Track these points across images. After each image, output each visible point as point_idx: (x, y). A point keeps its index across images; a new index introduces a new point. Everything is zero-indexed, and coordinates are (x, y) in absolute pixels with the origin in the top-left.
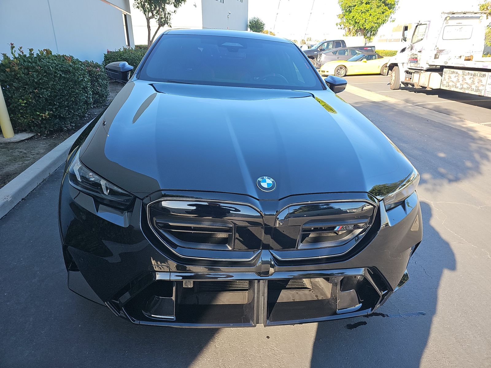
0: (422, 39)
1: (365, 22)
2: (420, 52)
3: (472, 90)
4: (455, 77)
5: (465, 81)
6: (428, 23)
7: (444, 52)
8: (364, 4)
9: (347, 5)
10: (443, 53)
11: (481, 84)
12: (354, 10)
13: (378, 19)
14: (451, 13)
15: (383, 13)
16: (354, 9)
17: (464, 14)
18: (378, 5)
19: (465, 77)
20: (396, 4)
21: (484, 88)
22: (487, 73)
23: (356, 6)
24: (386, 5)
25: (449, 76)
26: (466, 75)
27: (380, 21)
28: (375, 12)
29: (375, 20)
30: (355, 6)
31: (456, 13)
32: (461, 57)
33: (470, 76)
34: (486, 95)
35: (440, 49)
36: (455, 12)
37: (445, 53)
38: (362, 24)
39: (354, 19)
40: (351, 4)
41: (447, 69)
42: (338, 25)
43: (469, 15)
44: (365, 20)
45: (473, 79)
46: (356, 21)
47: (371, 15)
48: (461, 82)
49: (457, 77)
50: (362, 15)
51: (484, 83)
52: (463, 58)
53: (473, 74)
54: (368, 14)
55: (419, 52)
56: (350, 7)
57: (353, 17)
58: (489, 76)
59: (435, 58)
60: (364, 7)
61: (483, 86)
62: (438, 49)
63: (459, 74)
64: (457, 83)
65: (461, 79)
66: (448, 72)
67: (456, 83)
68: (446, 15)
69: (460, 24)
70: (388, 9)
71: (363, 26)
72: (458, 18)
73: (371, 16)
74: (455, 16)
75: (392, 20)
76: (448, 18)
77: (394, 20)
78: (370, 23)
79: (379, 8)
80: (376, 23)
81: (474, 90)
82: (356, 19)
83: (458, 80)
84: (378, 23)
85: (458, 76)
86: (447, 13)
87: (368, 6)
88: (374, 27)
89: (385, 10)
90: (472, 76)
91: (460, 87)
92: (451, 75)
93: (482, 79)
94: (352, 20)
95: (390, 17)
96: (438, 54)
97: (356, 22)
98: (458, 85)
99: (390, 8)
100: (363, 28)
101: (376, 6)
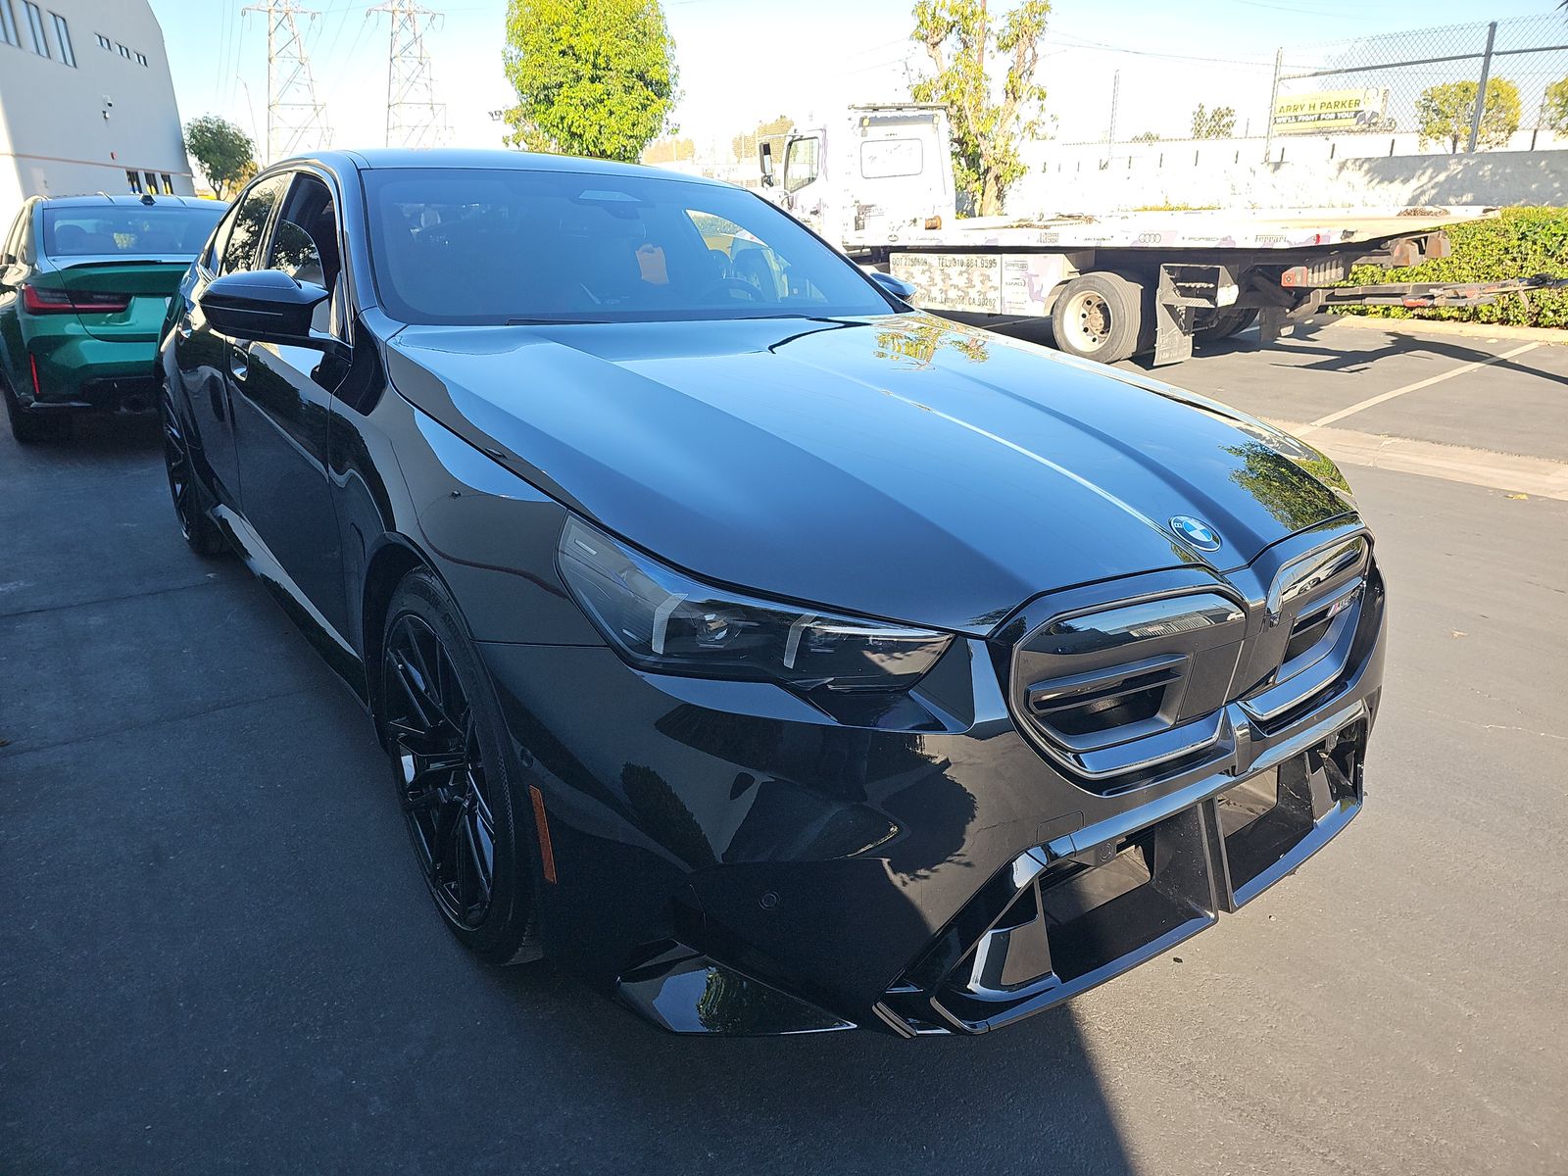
0: (812, 180)
1: (600, 133)
2: (816, 213)
3: (971, 301)
4: (923, 272)
5: (951, 282)
6: (820, 134)
7: (873, 212)
8: (585, 82)
9: (536, 84)
10: (871, 214)
11: (990, 284)
12: (561, 97)
13: (634, 125)
14: (868, 108)
15: (644, 107)
16: (559, 95)
17: (898, 109)
18: (627, 84)
19: (947, 270)
20: (672, 82)
21: (998, 293)
22: (997, 257)
23: (565, 87)
24: (648, 84)
25: (907, 272)
26: (948, 264)
27: (641, 130)
28: (622, 103)
29: (626, 126)
30: (561, 85)
31: (881, 108)
32: (915, 221)
33: (959, 268)
34: (1007, 312)
35: (863, 203)
36: (879, 105)
37: (876, 213)
38: (593, 141)
39: (565, 125)
40: (547, 80)
41: (899, 255)
42: (510, 143)
43: (889, 114)
44: (597, 127)
45: (969, 274)
46: (573, 129)
47: (611, 113)
48: (940, 285)
49: (928, 274)
50: (585, 113)
51: (996, 282)
52: (921, 224)
53: (965, 262)
54: (603, 111)
55: (812, 213)
56: (546, 88)
57: (562, 119)
58: (1004, 265)
59: (858, 227)
60: (586, 90)
61: (996, 289)
62: (857, 204)
63: (931, 266)
64: (932, 288)
65: (938, 278)
66: (904, 261)
67: (927, 287)
68: (861, 114)
69: (892, 137)
70: (655, 97)
71: (595, 146)
72: (885, 121)
73: (613, 116)
74: (879, 114)
75: (670, 128)
76: (866, 122)
77: (676, 127)
78: (615, 136)
79: (631, 94)
80: (631, 137)
81: (977, 303)
82: (572, 125)
83: (932, 279)
84: (637, 138)
85: (928, 270)
86: (862, 108)
87: (598, 86)
88: (628, 149)
89: (648, 99)
90: (964, 268)
91: (940, 297)
92: (912, 269)
93: (988, 272)
94: (560, 126)
95: (665, 121)
96: (862, 216)
97: (573, 135)
98: (935, 292)
99: (660, 95)
100: (597, 151)
101: (620, 87)
